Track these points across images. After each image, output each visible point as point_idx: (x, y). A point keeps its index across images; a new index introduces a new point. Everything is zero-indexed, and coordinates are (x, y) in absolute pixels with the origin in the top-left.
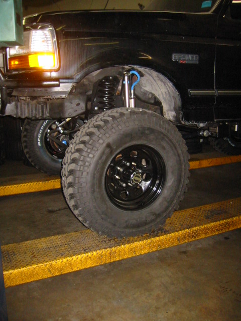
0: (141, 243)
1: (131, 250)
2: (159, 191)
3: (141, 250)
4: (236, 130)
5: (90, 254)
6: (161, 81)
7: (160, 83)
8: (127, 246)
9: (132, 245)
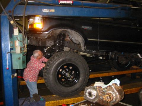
0: (70, 99)
1: (66, 101)
2: (77, 81)
3: (70, 102)
4: (113, 57)
5: (50, 102)
6: (80, 36)
7: (79, 36)
8: (65, 100)
9: (66, 100)
